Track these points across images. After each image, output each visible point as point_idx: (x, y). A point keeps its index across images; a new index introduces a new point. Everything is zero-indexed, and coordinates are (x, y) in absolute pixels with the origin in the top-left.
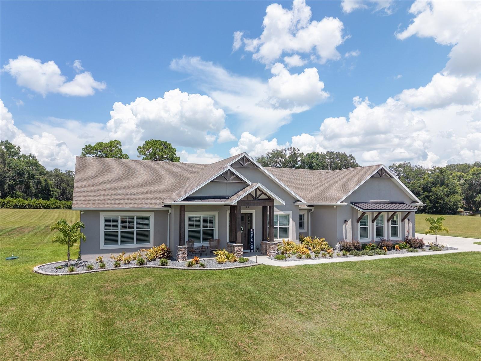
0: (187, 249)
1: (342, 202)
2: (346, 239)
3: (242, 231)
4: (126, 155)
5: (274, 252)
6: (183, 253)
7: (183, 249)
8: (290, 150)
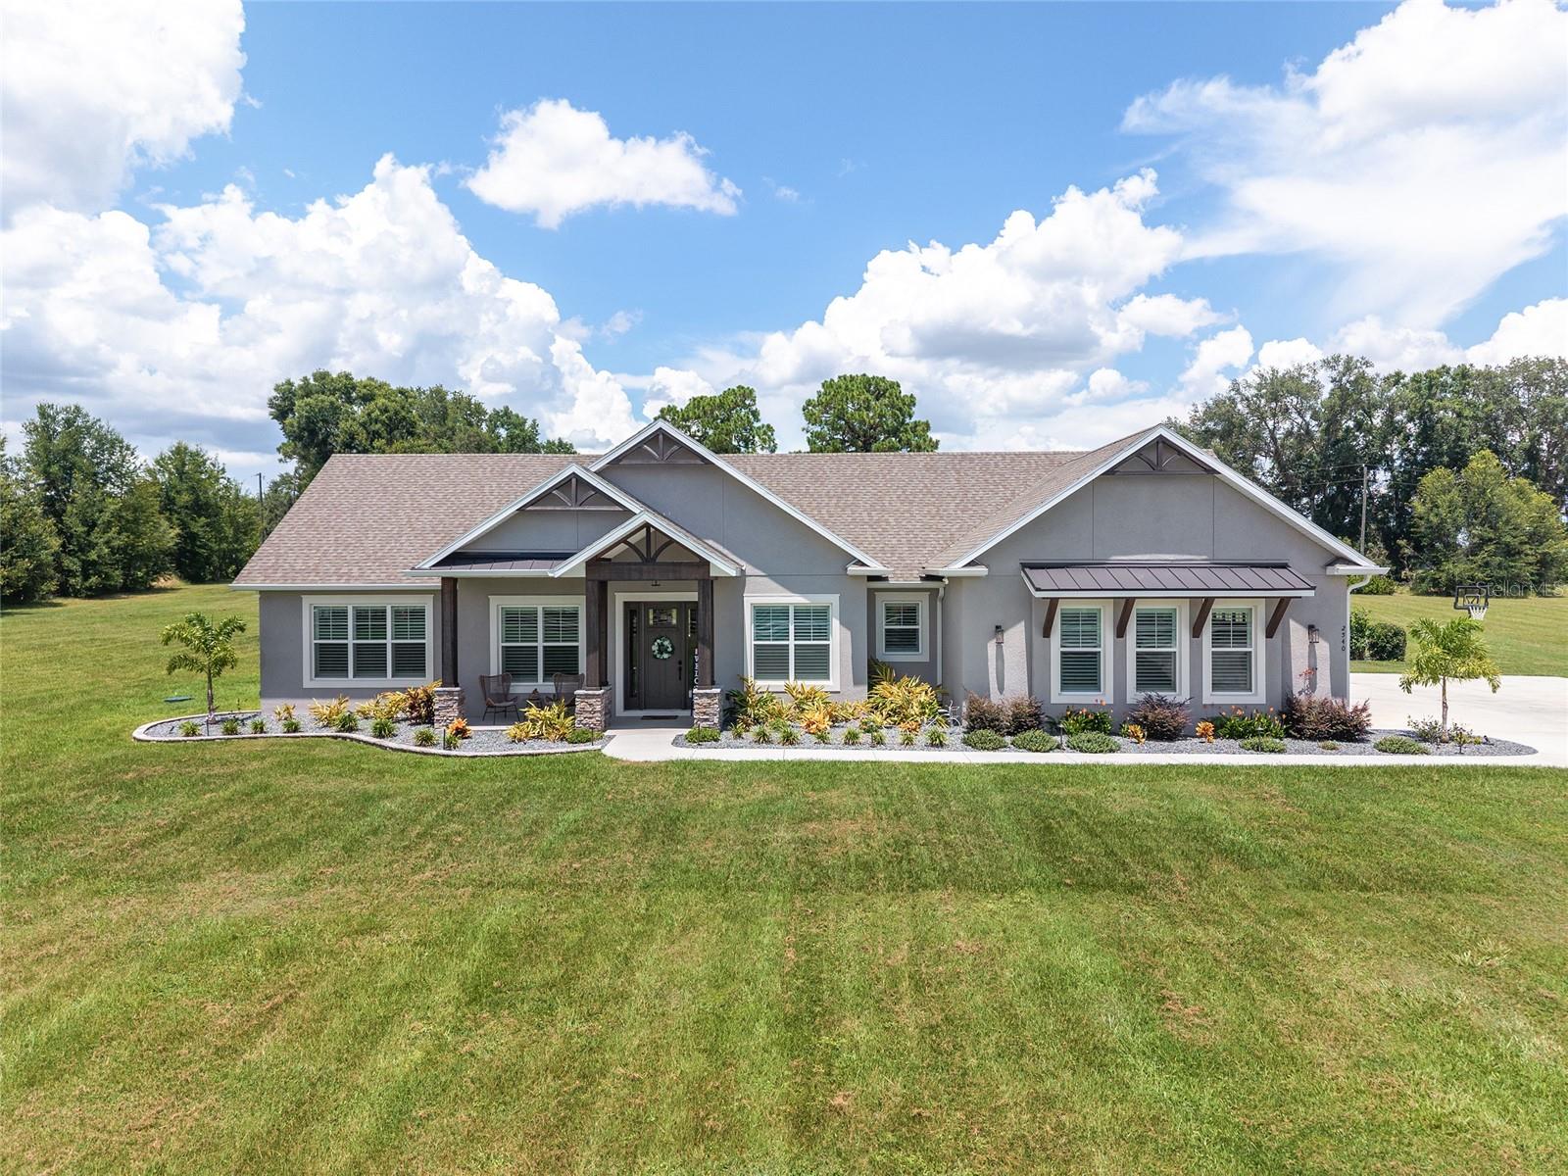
0: (456, 698)
1: (971, 564)
2: (1001, 689)
3: (669, 653)
4: (768, 426)
5: (706, 720)
6: (445, 708)
7: (445, 697)
8: (1333, 368)
